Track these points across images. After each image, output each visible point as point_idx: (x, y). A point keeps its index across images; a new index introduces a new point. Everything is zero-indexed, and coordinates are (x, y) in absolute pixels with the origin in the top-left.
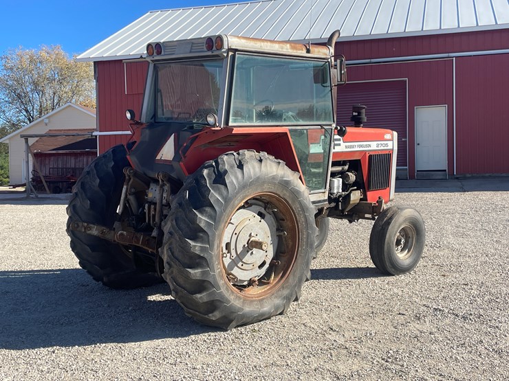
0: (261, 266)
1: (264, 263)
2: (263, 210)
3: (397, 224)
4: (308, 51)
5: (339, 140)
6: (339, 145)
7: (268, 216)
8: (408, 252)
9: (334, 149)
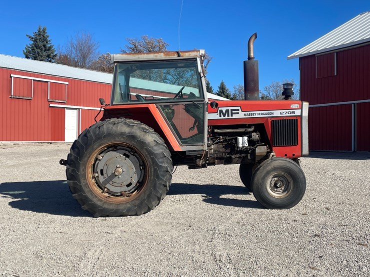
0: (128, 186)
1: (130, 184)
2: (127, 153)
3: (265, 171)
4: (179, 56)
5: (238, 110)
6: (238, 113)
7: (131, 157)
8: (287, 193)
9: (232, 116)
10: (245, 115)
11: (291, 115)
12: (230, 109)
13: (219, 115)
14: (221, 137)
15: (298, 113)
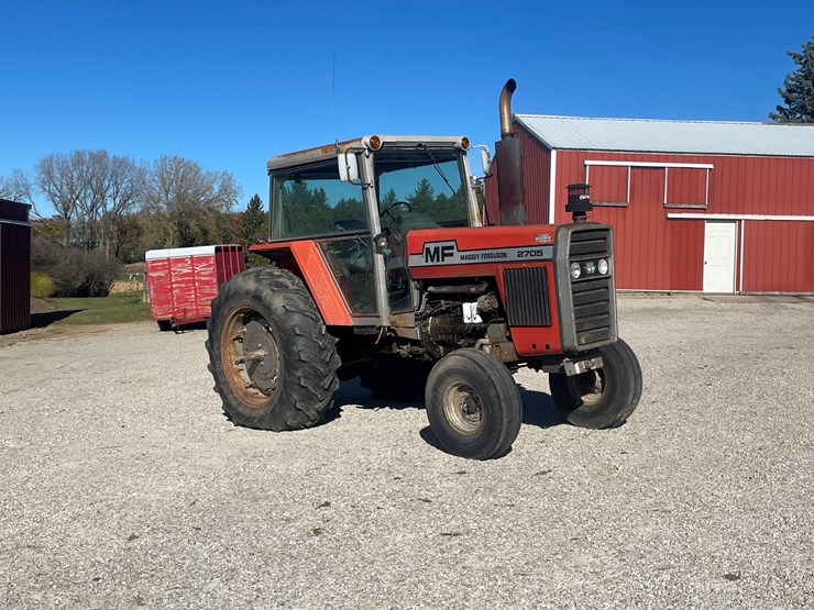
4: (337, 152)
5: (452, 248)
6: (452, 255)
9: (443, 260)
10: (462, 258)
11: (536, 258)
12: (440, 245)
13: (424, 259)
14: (443, 301)
15: (547, 253)
